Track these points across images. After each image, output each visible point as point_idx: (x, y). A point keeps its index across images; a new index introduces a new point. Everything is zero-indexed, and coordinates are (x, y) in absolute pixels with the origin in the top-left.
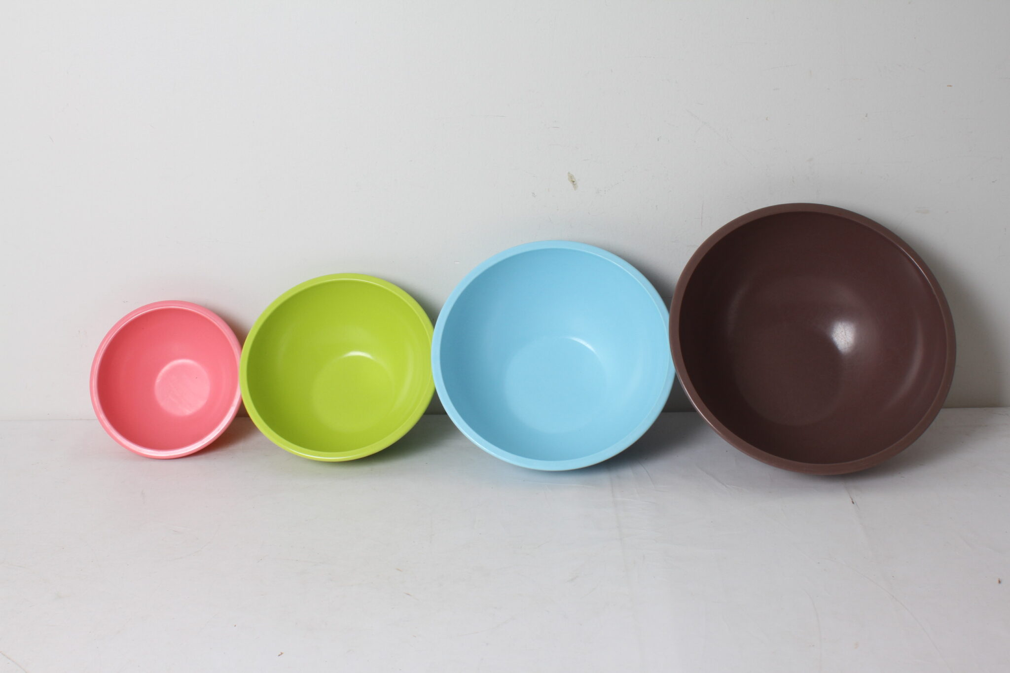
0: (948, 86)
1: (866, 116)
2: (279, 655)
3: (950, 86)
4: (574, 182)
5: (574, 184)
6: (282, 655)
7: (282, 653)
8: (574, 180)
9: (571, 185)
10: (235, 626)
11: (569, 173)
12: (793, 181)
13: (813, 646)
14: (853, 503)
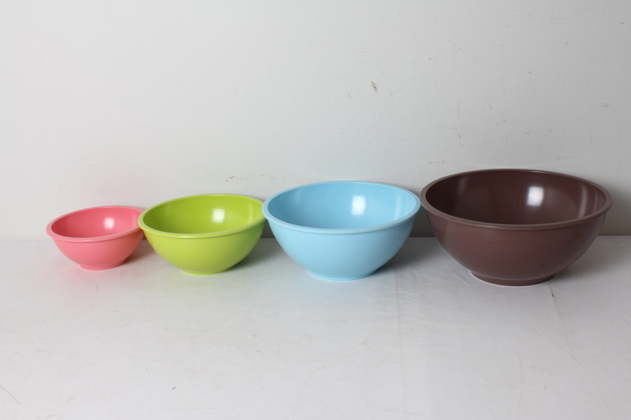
0: (621, 23)
1: (567, 43)
2: (173, 389)
3: (623, 23)
4: (375, 87)
5: (375, 89)
6: (175, 389)
7: (175, 388)
8: (375, 86)
9: (373, 89)
10: (147, 370)
11: (372, 82)
12: (519, 86)
13: (517, 387)
14: (553, 296)
